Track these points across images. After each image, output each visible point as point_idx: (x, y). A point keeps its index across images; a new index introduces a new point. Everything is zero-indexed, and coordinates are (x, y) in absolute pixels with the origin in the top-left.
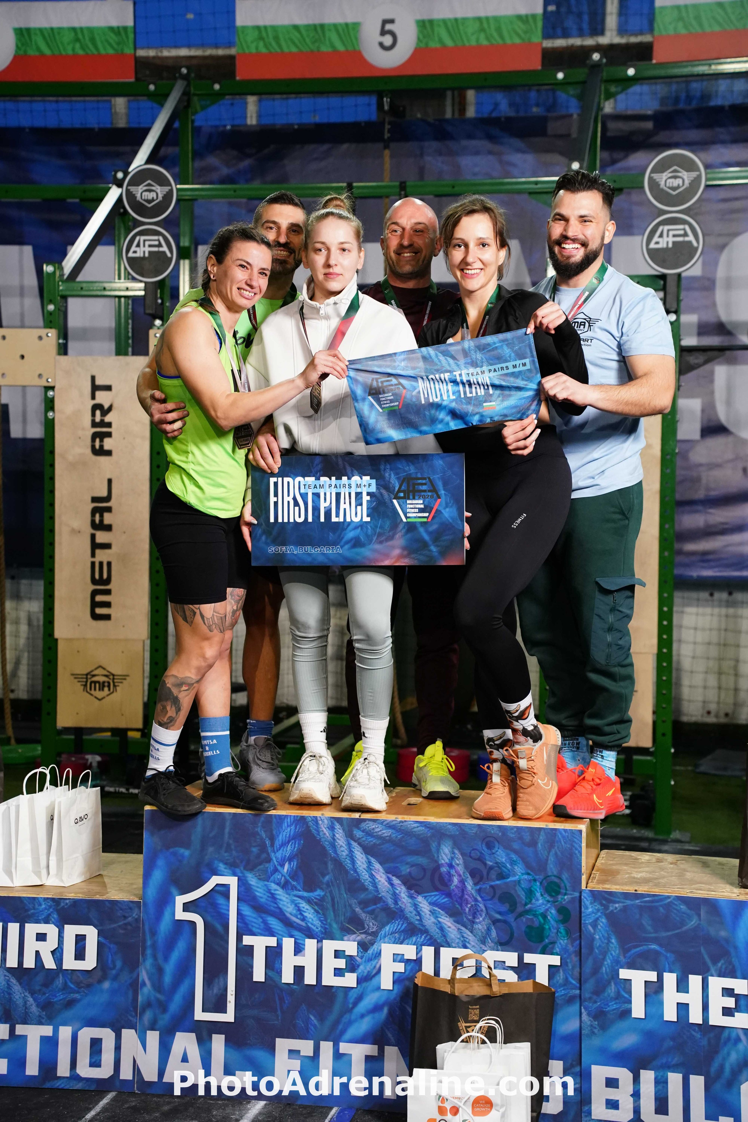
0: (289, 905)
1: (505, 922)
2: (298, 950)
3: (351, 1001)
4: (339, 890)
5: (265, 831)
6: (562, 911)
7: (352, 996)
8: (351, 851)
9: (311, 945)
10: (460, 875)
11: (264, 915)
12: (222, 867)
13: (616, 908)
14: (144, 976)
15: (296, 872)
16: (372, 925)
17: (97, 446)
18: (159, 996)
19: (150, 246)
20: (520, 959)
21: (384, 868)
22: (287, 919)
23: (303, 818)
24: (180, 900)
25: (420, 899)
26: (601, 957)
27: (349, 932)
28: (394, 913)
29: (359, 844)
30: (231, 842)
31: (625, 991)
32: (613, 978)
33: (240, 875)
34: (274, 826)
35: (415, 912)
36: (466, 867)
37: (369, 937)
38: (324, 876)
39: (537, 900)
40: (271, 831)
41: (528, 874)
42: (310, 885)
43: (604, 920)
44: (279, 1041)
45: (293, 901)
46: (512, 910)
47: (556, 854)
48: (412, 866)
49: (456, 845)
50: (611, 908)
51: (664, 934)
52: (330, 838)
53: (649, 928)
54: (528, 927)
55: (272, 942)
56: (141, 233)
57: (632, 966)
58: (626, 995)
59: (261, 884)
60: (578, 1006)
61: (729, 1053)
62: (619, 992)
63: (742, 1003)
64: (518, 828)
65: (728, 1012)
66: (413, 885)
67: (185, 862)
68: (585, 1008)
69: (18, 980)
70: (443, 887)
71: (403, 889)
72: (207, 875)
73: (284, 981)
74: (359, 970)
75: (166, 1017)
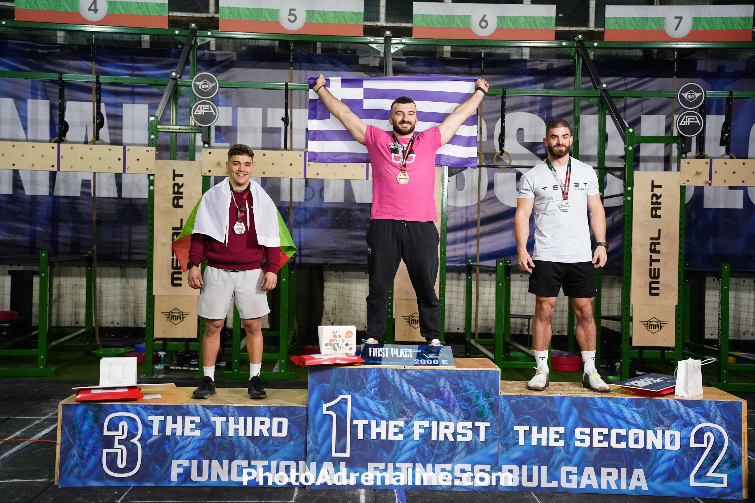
0: (374, 407)
1: (467, 410)
2: (378, 425)
3: (401, 445)
4: (396, 399)
5: (363, 376)
6: (491, 404)
7: (402, 444)
8: (401, 383)
9: (383, 423)
10: (448, 392)
11: (362, 411)
12: (344, 391)
13: (513, 402)
14: (309, 439)
15: (377, 392)
16: (410, 414)
17: (176, 203)
18: (316, 447)
19: (205, 110)
20: (473, 425)
21: (415, 390)
22: (373, 412)
23: (380, 369)
24: (325, 406)
25: (431, 402)
26: (507, 422)
27: (400, 417)
28: (420, 408)
29: (405, 380)
30: (348, 380)
31: (516, 435)
32: (511, 430)
33: (352, 394)
34: (367, 373)
35: (429, 408)
36: (451, 388)
37: (409, 419)
38: (389, 394)
39: (481, 400)
40: (366, 375)
41: (477, 390)
42: (383, 398)
43: (508, 407)
44: (369, 464)
45: (375, 405)
46: (470, 405)
47: (489, 381)
48: (428, 388)
49: (447, 379)
50: (511, 402)
51: (532, 411)
52: (392, 378)
53: (527, 409)
54: (476, 411)
55: (366, 422)
56: (200, 104)
57: (519, 424)
58: (517, 437)
59: (362, 398)
60: (497, 442)
61: (556, 457)
62: (514, 435)
63: (562, 436)
64: (473, 371)
65: (556, 440)
66: (428, 396)
67: (327, 389)
68: (500, 443)
69: (252, 441)
70: (440, 396)
71: (424, 398)
72: (337, 395)
73: (371, 439)
74: (405, 433)
75: (319, 456)
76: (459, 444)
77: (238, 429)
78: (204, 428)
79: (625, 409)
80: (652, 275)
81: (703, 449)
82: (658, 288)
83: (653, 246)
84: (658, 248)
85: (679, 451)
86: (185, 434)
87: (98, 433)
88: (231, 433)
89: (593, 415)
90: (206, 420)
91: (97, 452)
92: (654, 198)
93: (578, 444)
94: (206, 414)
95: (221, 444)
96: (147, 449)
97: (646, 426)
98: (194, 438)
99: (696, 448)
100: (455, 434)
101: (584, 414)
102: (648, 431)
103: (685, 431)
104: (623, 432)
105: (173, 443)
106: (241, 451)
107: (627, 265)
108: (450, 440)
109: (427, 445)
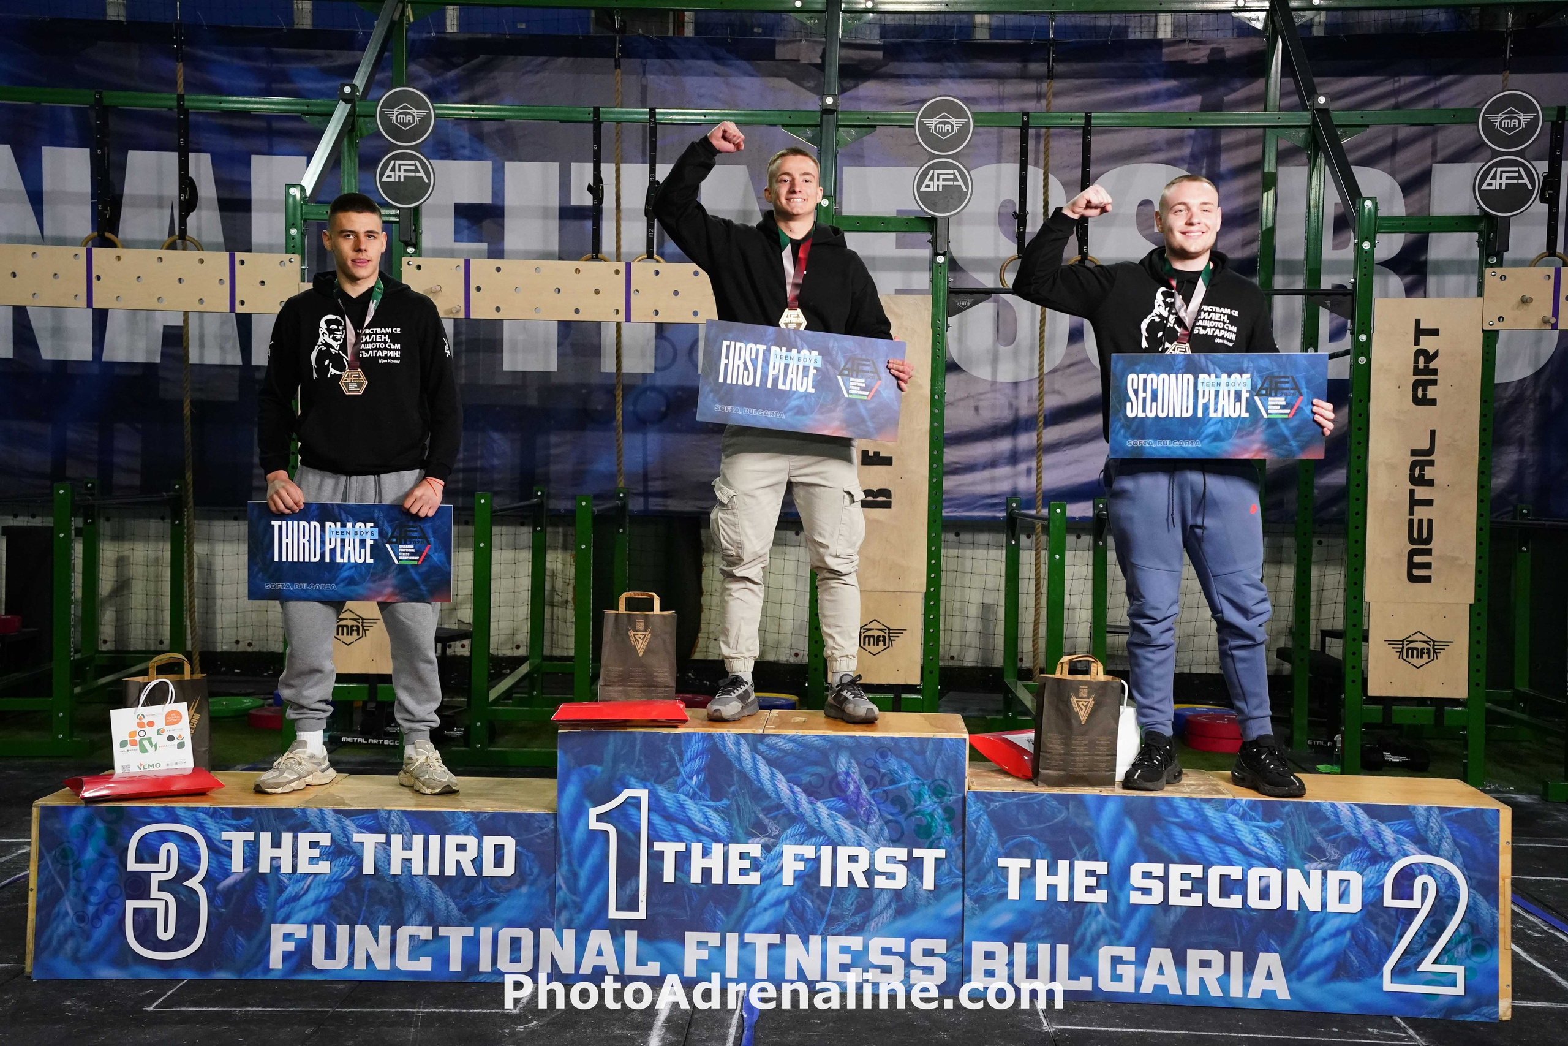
0: (697, 814)
1: (897, 822)
2: (706, 853)
3: (755, 896)
4: (744, 799)
5: (675, 749)
6: (947, 810)
7: (756, 892)
8: (755, 764)
9: (717, 849)
10: (855, 783)
11: (673, 824)
12: (633, 781)
13: (996, 807)
14: (560, 881)
15: (703, 784)
16: (774, 829)
18: (574, 898)
19: (405, 171)
20: (910, 853)
21: (786, 779)
22: (696, 826)
23: (710, 735)
24: (594, 812)
25: (819, 804)
26: (982, 849)
27: (754, 836)
28: (795, 818)
29: (763, 757)
30: (642, 758)
31: (1002, 878)
32: (992, 867)
33: (650, 788)
34: (683, 742)
35: (814, 817)
36: (861, 775)
37: (772, 840)
38: (730, 786)
39: (925, 802)
40: (680, 747)
41: (918, 779)
42: (716, 795)
43: (986, 817)
44: (688, 934)
45: (700, 810)
46: (903, 811)
47: (943, 761)
48: (812, 776)
49: (852, 756)
50: (991, 807)
51: (1037, 827)
52: (735, 753)
53: (1024, 822)
54: (917, 825)
55: (681, 846)
56: (395, 157)
57: (1009, 855)
58: (1003, 881)
59: (670, 795)
60: (962, 892)
61: (1090, 925)
62: (997, 878)
63: (1103, 881)
64: (910, 738)
65: (1090, 890)
66: (812, 792)
67: (597, 777)
68: (968, 893)
69: (440, 887)
70: (840, 794)
71: (804, 796)
72: (619, 788)
73: (693, 881)
74: (763, 870)
75: (582, 917)
76: (879, 894)
77: (409, 860)
78: (340, 856)
79: (1239, 824)
80: (1415, 535)
81: (1413, 912)
82: (1428, 566)
83: (1418, 469)
84: (1429, 473)
85: (1358, 915)
86: (300, 870)
87: (116, 867)
88: (396, 869)
89: (1170, 836)
90: (342, 841)
91: (112, 907)
92: (1422, 359)
93: (1136, 898)
94: (343, 829)
95: (374, 891)
96: (218, 902)
97: (1286, 862)
98: (318, 878)
99: (1397, 908)
100: (869, 874)
101: (1150, 835)
102: (1290, 871)
103: (1372, 872)
104: (1235, 873)
105: (273, 889)
106: (418, 906)
107: (1357, 514)
108: (859, 886)
109: (810, 896)
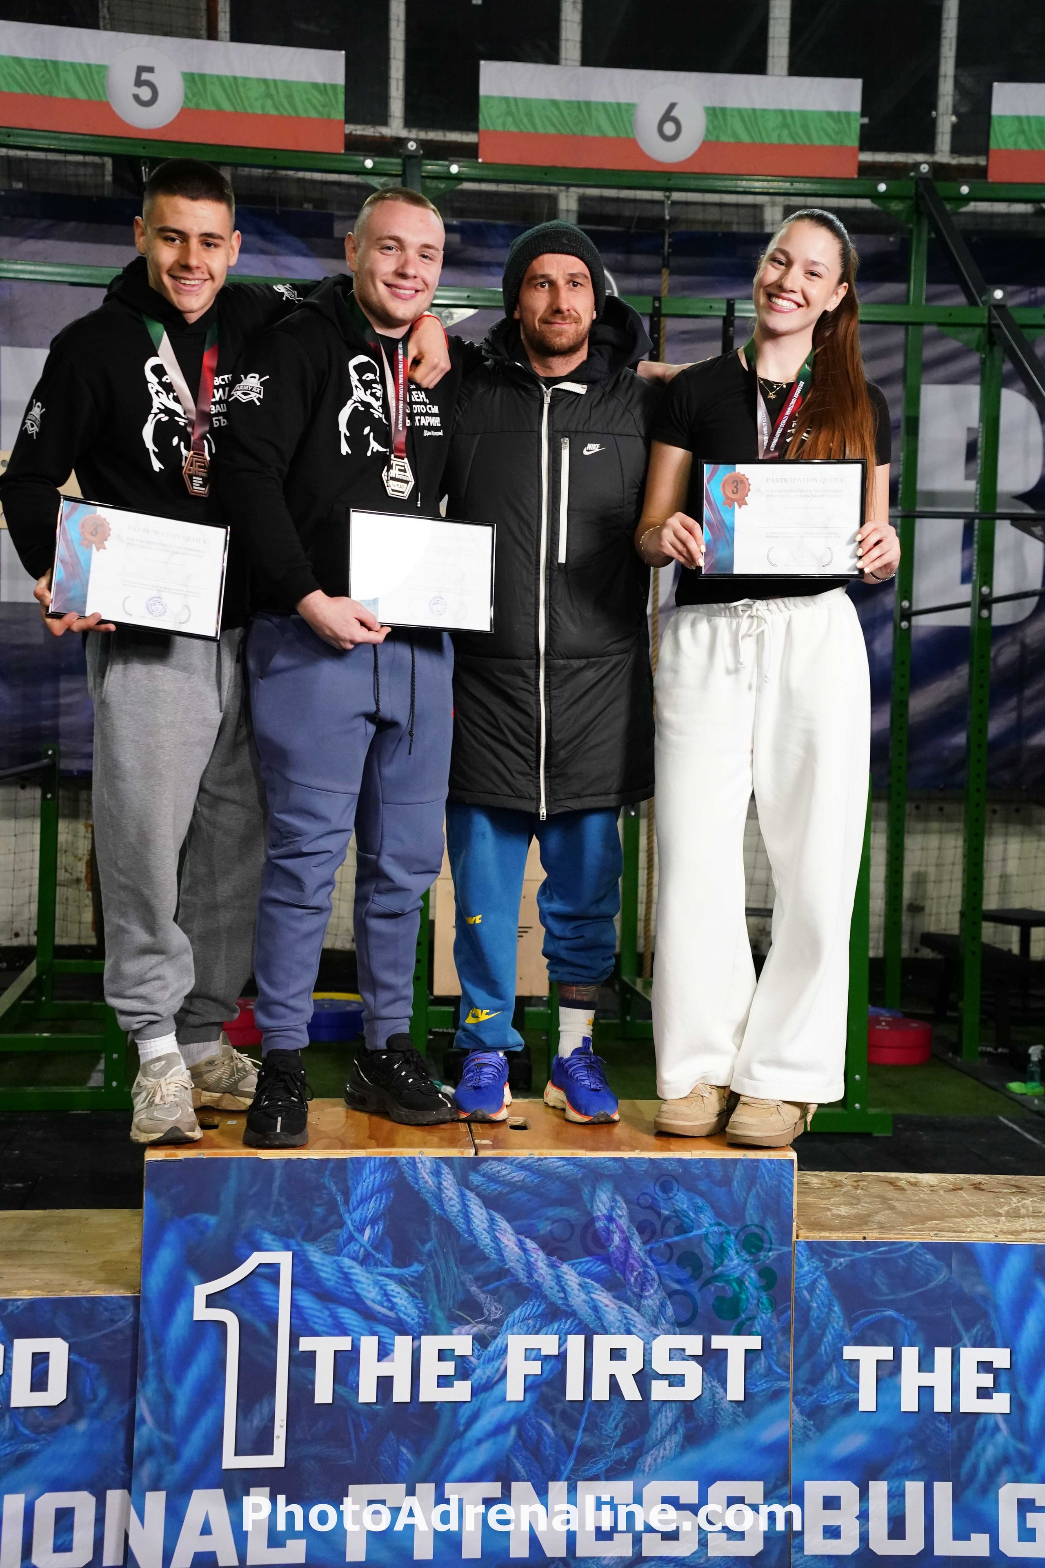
0: (371, 1289)
1: (686, 1293)
2: (384, 1352)
3: (463, 1421)
4: (447, 1261)
5: (336, 1183)
6: (765, 1273)
7: (464, 1414)
8: (465, 1206)
9: (403, 1344)
10: (623, 1232)
11: (332, 1306)
12: (267, 1238)
13: (841, 1264)
14: (143, 1408)
15: (382, 1240)
16: (494, 1310)
18: (166, 1437)
20: (706, 1344)
21: (513, 1227)
22: (368, 1308)
23: (394, 1161)
24: (202, 1291)
25: (565, 1267)
26: (818, 1332)
27: (461, 1321)
28: (528, 1290)
29: (478, 1195)
30: (283, 1200)
31: (849, 1376)
32: (834, 1359)
33: (296, 1248)
34: (350, 1174)
35: (557, 1288)
36: (632, 1219)
37: (491, 1328)
38: (424, 1242)
39: (732, 1260)
40: (345, 1180)
41: (719, 1224)
42: (402, 1258)
43: (824, 1281)
44: (352, 1489)
45: (376, 1283)
46: (696, 1275)
47: (758, 1193)
48: (554, 1222)
49: (618, 1188)
50: (834, 1265)
51: (903, 1295)
52: (433, 1188)
53: (884, 1289)
54: (717, 1298)
55: (344, 1343)
57: (861, 1341)
58: (852, 1382)
59: (328, 1259)
60: (788, 1403)
61: (984, 1448)
62: (842, 1378)
63: (1003, 1379)
64: (706, 1161)
65: (983, 1393)
66: (555, 1249)
67: (209, 1233)
68: (797, 1403)
70: (594, 1249)
71: (541, 1255)
72: (243, 1251)
73: (361, 1399)
74: (475, 1376)
75: (178, 1468)
76: (659, 1411)
100: (643, 1378)
108: (627, 1397)
109: (550, 1418)
